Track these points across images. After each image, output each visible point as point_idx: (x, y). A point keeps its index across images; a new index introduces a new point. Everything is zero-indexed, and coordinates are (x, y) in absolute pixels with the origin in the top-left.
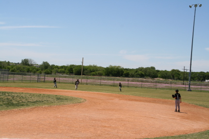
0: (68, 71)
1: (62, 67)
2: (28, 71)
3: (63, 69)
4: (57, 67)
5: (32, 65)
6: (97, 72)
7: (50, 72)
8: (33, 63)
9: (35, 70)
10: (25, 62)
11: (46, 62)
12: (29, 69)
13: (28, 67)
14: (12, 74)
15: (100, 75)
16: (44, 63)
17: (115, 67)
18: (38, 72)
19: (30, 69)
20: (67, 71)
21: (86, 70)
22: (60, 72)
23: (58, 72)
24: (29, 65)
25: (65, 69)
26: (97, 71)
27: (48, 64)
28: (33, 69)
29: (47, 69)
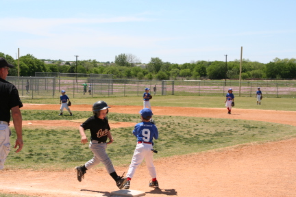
0: (197, 73)
1: (185, 66)
2: (129, 75)
3: (188, 70)
4: (176, 66)
5: (132, 65)
6: (251, 73)
7: (167, 76)
8: (134, 61)
9: (140, 73)
10: (122, 61)
11: (157, 59)
12: (129, 72)
13: (128, 69)
14: (105, 82)
15: (258, 77)
16: (153, 60)
17: (286, 60)
18: (146, 76)
19: (132, 72)
20: (195, 72)
21: (230, 69)
22: (184, 76)
23: (180, 76)
24: (128, 65)
25: (192, 70)
26: (251, 70)
27: (160, 61)
28: (137, 72)
29: (160, 70)
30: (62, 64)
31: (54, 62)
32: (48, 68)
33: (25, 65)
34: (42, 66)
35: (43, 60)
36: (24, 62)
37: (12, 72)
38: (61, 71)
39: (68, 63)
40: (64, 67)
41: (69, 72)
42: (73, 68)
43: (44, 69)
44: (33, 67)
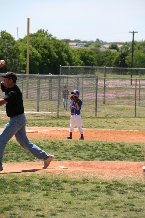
30: (102, 50)
31: (88, 44)
32: (76, 58)
33: (36, 52)
34: (66, 52)
35: (68, 41)
36: (33, 44)
37: (12, 64)
38: (101, 63)
39: (114, 47)
40: (107, 54)
41: (117, 64)
42: (123, 56)
43: (70, 60)
44: (50, 56)
